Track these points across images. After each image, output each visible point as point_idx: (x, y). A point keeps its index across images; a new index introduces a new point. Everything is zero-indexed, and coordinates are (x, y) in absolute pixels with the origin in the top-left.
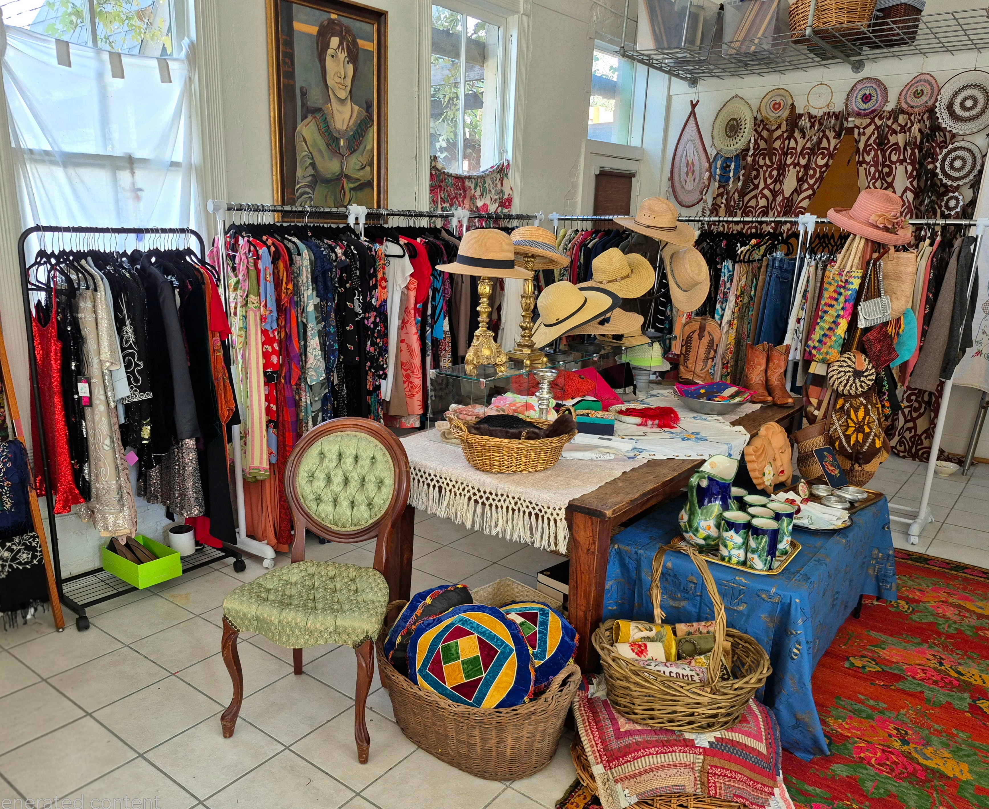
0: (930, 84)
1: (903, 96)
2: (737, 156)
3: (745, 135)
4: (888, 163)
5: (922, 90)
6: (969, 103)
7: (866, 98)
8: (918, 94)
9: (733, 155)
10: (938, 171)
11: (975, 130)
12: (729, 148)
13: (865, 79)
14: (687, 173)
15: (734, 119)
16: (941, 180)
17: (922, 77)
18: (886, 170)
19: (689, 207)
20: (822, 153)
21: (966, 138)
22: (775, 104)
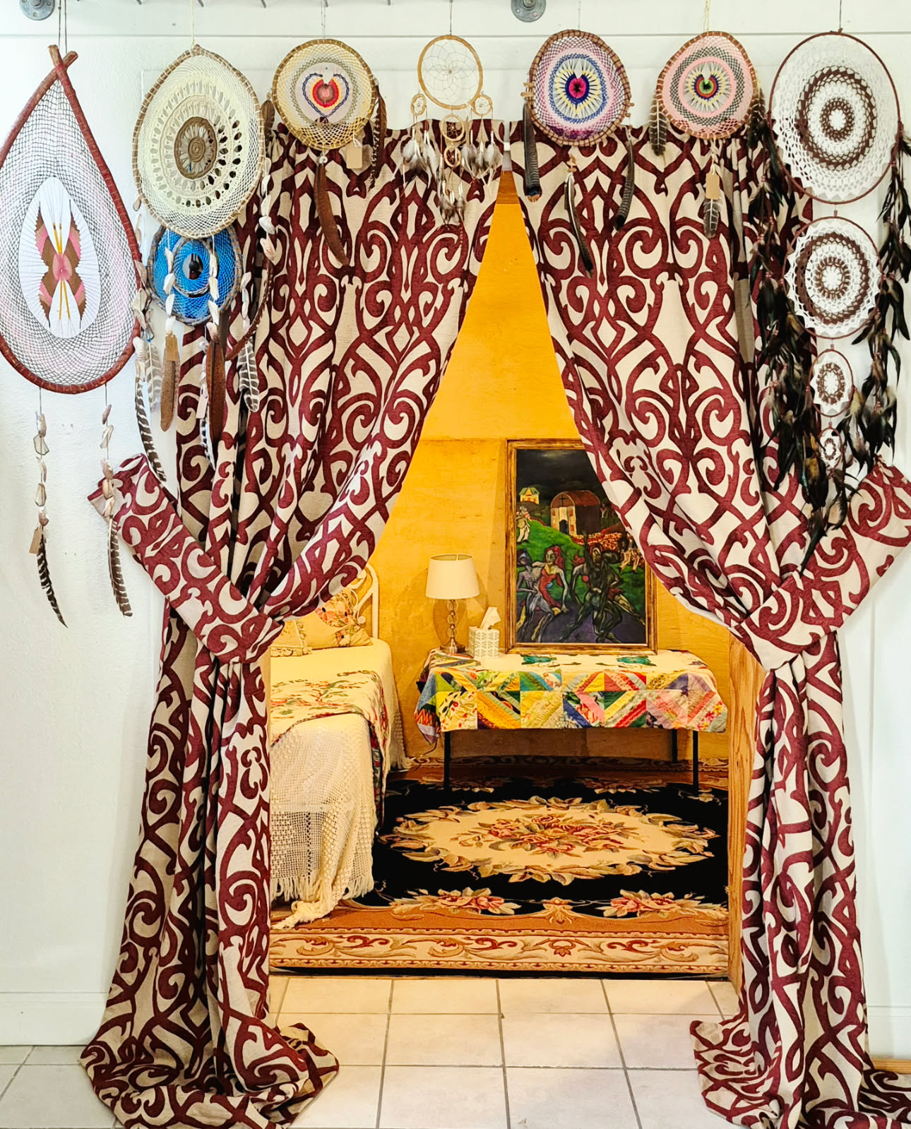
0: (733, 64)
1: (666, 93)
2: (222, 236)
3: (240, 169)
4: (627, 272)
5: (713, 78)
6: (837, 120)
7: (577, 87)
8: (706, 88)
9: (211, 231)
10: (792, 295)
11: (857, 193)
12: (194, 211)
13: (568, 32)
14: (49, 283)
15: (202, 122)
16: (801, 319)
17: (710, 42)
18: (625, 292)
19: (75, 390)
20: (445, 243)
21: (843, 211)
22: (320, 85)
